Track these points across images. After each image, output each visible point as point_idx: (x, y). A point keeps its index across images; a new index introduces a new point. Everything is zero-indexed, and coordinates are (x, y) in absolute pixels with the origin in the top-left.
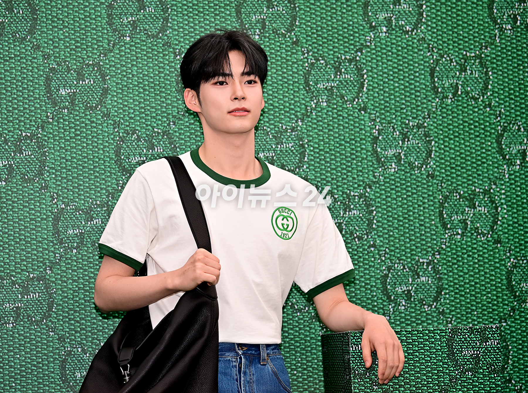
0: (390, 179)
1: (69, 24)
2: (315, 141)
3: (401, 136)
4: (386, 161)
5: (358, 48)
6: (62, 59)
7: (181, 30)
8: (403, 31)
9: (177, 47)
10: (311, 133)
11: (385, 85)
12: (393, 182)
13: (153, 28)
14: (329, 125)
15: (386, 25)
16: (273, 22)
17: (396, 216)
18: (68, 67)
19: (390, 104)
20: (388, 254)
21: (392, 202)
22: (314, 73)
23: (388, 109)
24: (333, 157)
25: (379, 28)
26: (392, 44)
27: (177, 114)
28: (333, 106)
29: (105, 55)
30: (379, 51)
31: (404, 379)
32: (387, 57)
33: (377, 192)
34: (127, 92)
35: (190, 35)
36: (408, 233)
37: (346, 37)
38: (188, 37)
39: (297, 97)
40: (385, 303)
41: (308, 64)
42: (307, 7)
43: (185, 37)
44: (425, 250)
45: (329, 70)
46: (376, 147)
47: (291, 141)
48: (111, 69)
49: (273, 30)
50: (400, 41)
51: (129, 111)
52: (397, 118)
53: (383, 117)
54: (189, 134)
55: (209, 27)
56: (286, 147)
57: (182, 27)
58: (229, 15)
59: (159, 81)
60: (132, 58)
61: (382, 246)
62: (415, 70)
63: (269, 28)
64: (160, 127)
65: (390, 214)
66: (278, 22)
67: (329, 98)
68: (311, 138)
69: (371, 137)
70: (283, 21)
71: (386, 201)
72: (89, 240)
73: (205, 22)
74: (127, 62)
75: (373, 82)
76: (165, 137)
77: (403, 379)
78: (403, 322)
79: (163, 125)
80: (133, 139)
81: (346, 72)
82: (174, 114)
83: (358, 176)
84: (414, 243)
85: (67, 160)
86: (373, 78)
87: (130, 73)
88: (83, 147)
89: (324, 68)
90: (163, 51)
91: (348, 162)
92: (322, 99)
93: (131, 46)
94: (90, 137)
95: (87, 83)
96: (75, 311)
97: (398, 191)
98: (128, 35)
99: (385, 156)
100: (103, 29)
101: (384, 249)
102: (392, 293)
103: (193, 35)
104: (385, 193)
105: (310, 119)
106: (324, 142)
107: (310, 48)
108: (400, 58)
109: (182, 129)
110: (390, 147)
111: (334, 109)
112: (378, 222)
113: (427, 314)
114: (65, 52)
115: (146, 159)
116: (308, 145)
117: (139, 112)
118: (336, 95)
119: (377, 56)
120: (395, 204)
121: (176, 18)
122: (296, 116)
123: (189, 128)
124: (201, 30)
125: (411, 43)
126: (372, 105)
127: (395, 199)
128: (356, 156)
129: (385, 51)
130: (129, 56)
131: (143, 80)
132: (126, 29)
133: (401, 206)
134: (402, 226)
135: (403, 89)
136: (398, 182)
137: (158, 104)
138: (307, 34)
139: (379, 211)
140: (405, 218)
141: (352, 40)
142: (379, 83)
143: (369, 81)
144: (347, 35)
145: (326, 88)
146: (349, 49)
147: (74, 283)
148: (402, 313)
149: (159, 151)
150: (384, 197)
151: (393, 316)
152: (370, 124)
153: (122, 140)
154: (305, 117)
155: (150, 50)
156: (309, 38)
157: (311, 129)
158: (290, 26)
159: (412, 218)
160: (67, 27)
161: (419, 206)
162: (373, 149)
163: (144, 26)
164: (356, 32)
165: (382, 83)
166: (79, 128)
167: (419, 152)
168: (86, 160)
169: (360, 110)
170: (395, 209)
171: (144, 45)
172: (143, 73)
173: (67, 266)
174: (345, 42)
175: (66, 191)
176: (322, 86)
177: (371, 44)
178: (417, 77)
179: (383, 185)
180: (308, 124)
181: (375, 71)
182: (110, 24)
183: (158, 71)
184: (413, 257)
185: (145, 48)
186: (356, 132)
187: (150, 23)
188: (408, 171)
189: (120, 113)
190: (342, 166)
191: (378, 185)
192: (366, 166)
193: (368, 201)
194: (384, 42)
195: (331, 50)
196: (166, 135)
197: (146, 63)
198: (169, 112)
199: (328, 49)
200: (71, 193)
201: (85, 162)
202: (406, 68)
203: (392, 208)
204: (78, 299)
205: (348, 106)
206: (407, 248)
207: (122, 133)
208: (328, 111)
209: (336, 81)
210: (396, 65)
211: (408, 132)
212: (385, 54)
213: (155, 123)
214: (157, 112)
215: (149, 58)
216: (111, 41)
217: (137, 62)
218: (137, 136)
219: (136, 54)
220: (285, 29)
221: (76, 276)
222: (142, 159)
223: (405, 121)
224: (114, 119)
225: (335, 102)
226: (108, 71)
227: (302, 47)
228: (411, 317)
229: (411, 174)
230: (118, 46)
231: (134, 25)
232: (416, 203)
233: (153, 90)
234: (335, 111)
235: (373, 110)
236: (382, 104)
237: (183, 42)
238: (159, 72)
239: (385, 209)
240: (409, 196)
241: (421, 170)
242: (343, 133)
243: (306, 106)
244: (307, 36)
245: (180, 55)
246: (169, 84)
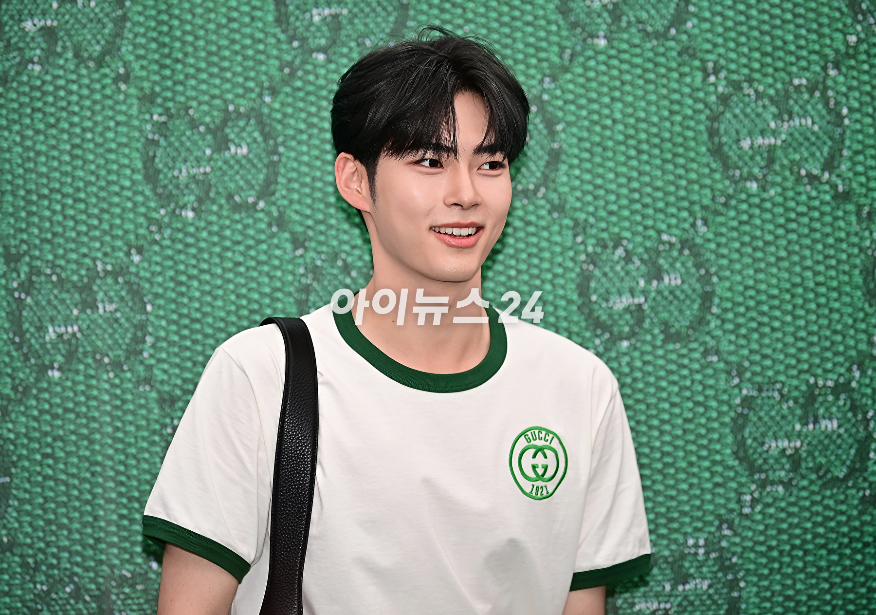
7: (719, 19)
9: (710, 57)
27: (711, 203)
29: (554, 79)
34: (602, 157)
35: (739, 29)
38: (733, 35)
43: (727, 35)
48: (566, 108)
51: (608, 198)
54: (738, 245)
57: (720, 14)
59: (671, 132)
60: (612, 84)
64: (676, 231)
74: (602, 92)
76: (687, 252)
79: (681, 226)
80: (616, 258)
82: (705, 203)
87: (608, 117)
90: (679, 67)
93: (610, 57)
94: (524, 256)
98: (602, 34)
100: (549, 22)
103: (745, 29)
109: (722, 235)
115: (646, 300)
117: (629, 200)
123: (738, 232)
130: (606, 79)
131: (637, 130)
137: (669, 181)
149: (673, 282)
153: (593, 259)
155: (651, 66)
171: (638, 55)
172: (637, 115)
183: (670, 111)
185: (640, 61)
189: (588, 202)
196: (689, 249)
197: (642, 93)
198: (693, 198)
207: (593, 246)
213: (663, 222)
214: (667, 199)
215: (648, 81)
216: (566, 48)
217: (622, 92)
218: (626, 251)
219: (621, 74)
222: (636, 301)
224: (576, 216)
226: (560, 114)
230: (582, 59)
233: (658, 152)
237: (723, 46)
238: (672, 112)
245: (716, 72)
246: (694, 139)
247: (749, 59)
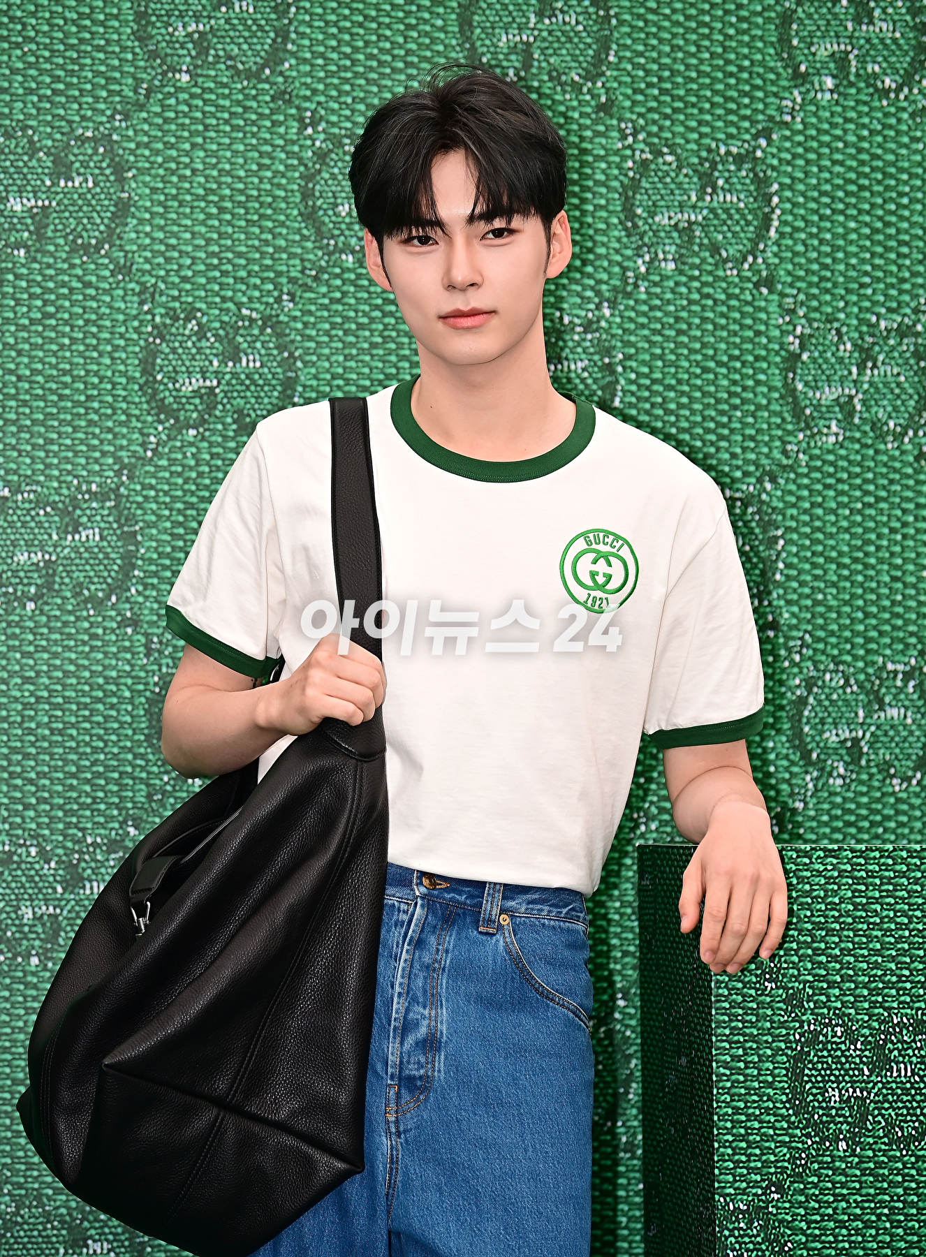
0: (824, 462)
1: (37, 32)
2: (641, 357)
3: (856, 355)
4: (815, 414)
5: (760, 127)
6: (19, 121)
7: (320, 61)
8: (877, 90)
9: (307, 105)
10: (633, 338)
11: (823, 224)
12: (831, 470)
13: (249, 53)
14: (677, 319)
15: (835, 72)
16: (551, 51)
17: (834, 554)
18: (31, 142)
19: (832, 271)
20: (808, 647)
21: (827, 518)
22: (648, 186)
23: (829, 285)
24: (685, 400)
25: (816, 79)
26: (847, 120)
27: (299, 275)
28: (690, 273)
29: (127, 117)
30: (813, 138)
31: (842, 968)
32: (831, 153)
33: (791, 493)
34: (177, 213)
35: (343, 74)
36: (861, 597)
37: (732, 99)
38: (336, 81)
39: (603, 244)
40: (795, 769)
41: (634, 162)
42: (639, 17)
43: (329, 81)
44: (901, 640)
45: (687, 180)
46: (793, 379)
47: (583, 356)
48: (139, 152)
49: (549, 73)
50: (867, 114)
51: (181, 261)
52: (848, 310)
53: (815, 303)
54: (327, 326)
55: (389, 58)
56: (570, 371)
57: (322, 55)
58: (442, 29)
59: (259, 190)
60: (193, 127)
61: (796, 627)
62: (900, 188)
63: (540, 68)
64: (257, 306)
65: (820, 548)
66: (564, 52)
67: (683, 251)
68: (632, 351)
69: (783, 353)
70: (577, 52)
71: (811, 516)
72: (67, 580)
73: (381, 44)
74: (181, 137)
75: (795, 215)
76: (269, 330)
77: (838, 966)
78: (837, 818)
79: (264, 299)
80: (187, 332)
81: (727, 186)
82: (293, 274)
83: (744, 449)
84: (874, 622)
85: (19, 378)
86: (795, 205)
87: (186, 166)
88: (62, 346)
89: (673, 174)
90: (272, 114)
91: (722, 413)
92: (664, 252)
93: (193, 96)
94: (81, 322)
95: (77, 184)
96: (27, 756)
97: (842, 493)
98: (184, 68)
99: (815, 402)
100: (124, 49)
101: (801, 634)
102: (814, 745)
103: (349, 75)
104: (811, 496)
105: (632, 303)
106: (664, 361)
107: (641, 122)
108: (865, 157)
109: (310, 313)
110: (828, 380)
111: (692, 278)
112: (788, 566)
113: (898, 800)
114: (24, 102)
115: (219, 383)
116: (624, 368)
117: (206, 265)
118: (701, 245)
119: (806, 150)
120: (833, 524)
121: (308, 31)
122: (598, 293)
123: (329, 311)
124: (369, 63)
125: (893, 121)
126: (789, 273)
127: (834, 512)
128: (742, 399)
129: (827, 138)
130: (187, 121)
131: (220, 184)
132: (181, 52)
133: (847, 530)
134: (846, 578)
135: (868, 237)
136: (844, 469)
137: (253, 246)
138: (636, 86)
139: (791, 540)
140: (856, 560)
141: (746, 106)
142: (810, 218)
143: (784, 212)
144: (735, 94)
145: (676, 224)
146: (738, 128)
147: (27, 686)
148: (836, 794)
149: (251, 364)
150: (807, 505)
151: (814, 800)
152: (781, 321)
153: (160, 332)
154: (620, 296)
155: (240, 110)
156: (640, 98)
157: (632, 326)
158: (594, 65)
159: (873, 561)
160: (32, 40)
161: (893, 530)
162: (785, 385)
163: (228, 48)
164: (758, 88)
165: (816, 218)
166: (53, 297)
167: (898, 396)
168: (68, 379)
169: (757, 285)
170: (831, 536)
171: (224, 97)
172: (220, 166)
173: (11, 643)
174: (729, 112)
175: (15, 454)
176: (666, 221)
177: (793, 118)
178: (905, 207)
179: (806, 476)
180: (627, 314)
181: (801, 187)
182: (142, 39)
183: (258, 164)
184: (869, 658)
185: (227, 103)
186: (743, 340)
187: (241, 40)
188: (870, 442)
189: (159, 264)
190: (706, 425)
191: (792, 476)
192: (765, 426)
193: (766, 513)
194: (827, 114)
195: (692, 130)
196: (271, 327)
197: (227, 141)
198: (280, 268)
199: (687, 127)
200: (28, 461)
201: (66, 385)
202: (879, 182)
203: (824, 533)
204: (33, 725)
205: (729, 273)
206: (858, 634)
207: (162, 316)
208: (677, 284)
209: (702, 209)
210: (853, 176)
211: (874, 344)
212: (828, 145)
213: (244, 293)
214: (249, 267)
215: (235, 128)
216: (142, 81)
217: (204, 138)
218: (199, 324)
219: (204, 117)
220: (580, 71)
221: (32, 668)
222: (208, 383)
223: (868, 316)
224: (143, 279)
225: (697, 261)
226: (132, 158)
227: (620, 120)
228: (859, 805)
229: (877, 452)
230: (160, 96)
231: (201, 43)
232: (885, 524)
233: (242, 211)
234: (696, 284)
235: (791, 285)
236: (813, 273)
237: (323, 93)
238: (260, 166)
239: (807, 536)
240: (870, 505)
241: (902, 442)
242: (712, 340)
243: (625, 269)
244: (635, 91)
245: (314, 124)
246: (284, 199)
247: (353, 111)
